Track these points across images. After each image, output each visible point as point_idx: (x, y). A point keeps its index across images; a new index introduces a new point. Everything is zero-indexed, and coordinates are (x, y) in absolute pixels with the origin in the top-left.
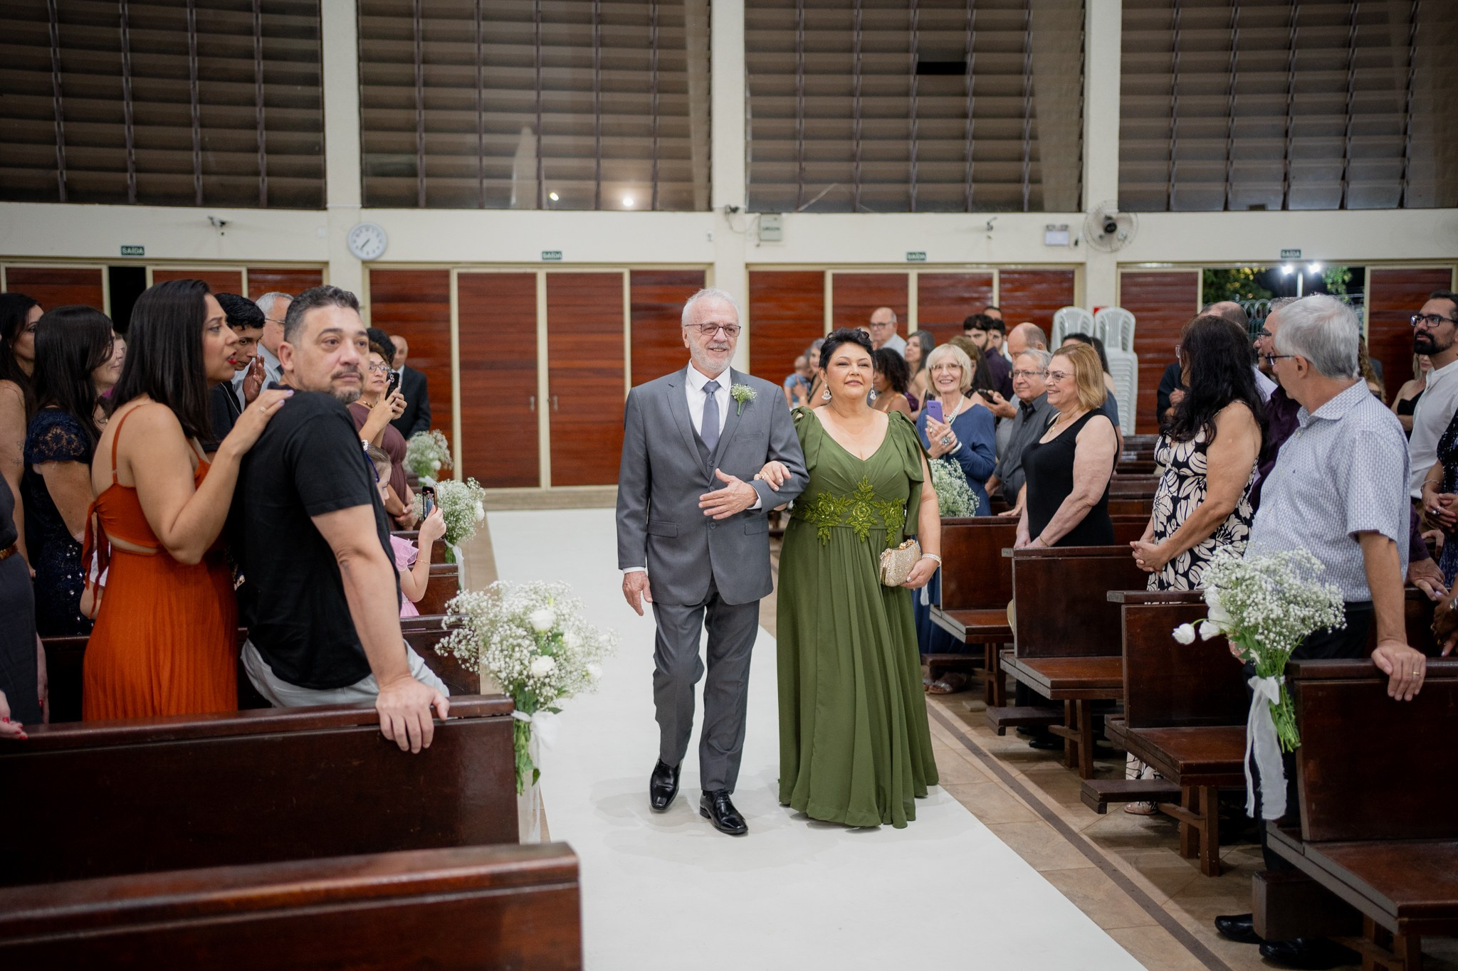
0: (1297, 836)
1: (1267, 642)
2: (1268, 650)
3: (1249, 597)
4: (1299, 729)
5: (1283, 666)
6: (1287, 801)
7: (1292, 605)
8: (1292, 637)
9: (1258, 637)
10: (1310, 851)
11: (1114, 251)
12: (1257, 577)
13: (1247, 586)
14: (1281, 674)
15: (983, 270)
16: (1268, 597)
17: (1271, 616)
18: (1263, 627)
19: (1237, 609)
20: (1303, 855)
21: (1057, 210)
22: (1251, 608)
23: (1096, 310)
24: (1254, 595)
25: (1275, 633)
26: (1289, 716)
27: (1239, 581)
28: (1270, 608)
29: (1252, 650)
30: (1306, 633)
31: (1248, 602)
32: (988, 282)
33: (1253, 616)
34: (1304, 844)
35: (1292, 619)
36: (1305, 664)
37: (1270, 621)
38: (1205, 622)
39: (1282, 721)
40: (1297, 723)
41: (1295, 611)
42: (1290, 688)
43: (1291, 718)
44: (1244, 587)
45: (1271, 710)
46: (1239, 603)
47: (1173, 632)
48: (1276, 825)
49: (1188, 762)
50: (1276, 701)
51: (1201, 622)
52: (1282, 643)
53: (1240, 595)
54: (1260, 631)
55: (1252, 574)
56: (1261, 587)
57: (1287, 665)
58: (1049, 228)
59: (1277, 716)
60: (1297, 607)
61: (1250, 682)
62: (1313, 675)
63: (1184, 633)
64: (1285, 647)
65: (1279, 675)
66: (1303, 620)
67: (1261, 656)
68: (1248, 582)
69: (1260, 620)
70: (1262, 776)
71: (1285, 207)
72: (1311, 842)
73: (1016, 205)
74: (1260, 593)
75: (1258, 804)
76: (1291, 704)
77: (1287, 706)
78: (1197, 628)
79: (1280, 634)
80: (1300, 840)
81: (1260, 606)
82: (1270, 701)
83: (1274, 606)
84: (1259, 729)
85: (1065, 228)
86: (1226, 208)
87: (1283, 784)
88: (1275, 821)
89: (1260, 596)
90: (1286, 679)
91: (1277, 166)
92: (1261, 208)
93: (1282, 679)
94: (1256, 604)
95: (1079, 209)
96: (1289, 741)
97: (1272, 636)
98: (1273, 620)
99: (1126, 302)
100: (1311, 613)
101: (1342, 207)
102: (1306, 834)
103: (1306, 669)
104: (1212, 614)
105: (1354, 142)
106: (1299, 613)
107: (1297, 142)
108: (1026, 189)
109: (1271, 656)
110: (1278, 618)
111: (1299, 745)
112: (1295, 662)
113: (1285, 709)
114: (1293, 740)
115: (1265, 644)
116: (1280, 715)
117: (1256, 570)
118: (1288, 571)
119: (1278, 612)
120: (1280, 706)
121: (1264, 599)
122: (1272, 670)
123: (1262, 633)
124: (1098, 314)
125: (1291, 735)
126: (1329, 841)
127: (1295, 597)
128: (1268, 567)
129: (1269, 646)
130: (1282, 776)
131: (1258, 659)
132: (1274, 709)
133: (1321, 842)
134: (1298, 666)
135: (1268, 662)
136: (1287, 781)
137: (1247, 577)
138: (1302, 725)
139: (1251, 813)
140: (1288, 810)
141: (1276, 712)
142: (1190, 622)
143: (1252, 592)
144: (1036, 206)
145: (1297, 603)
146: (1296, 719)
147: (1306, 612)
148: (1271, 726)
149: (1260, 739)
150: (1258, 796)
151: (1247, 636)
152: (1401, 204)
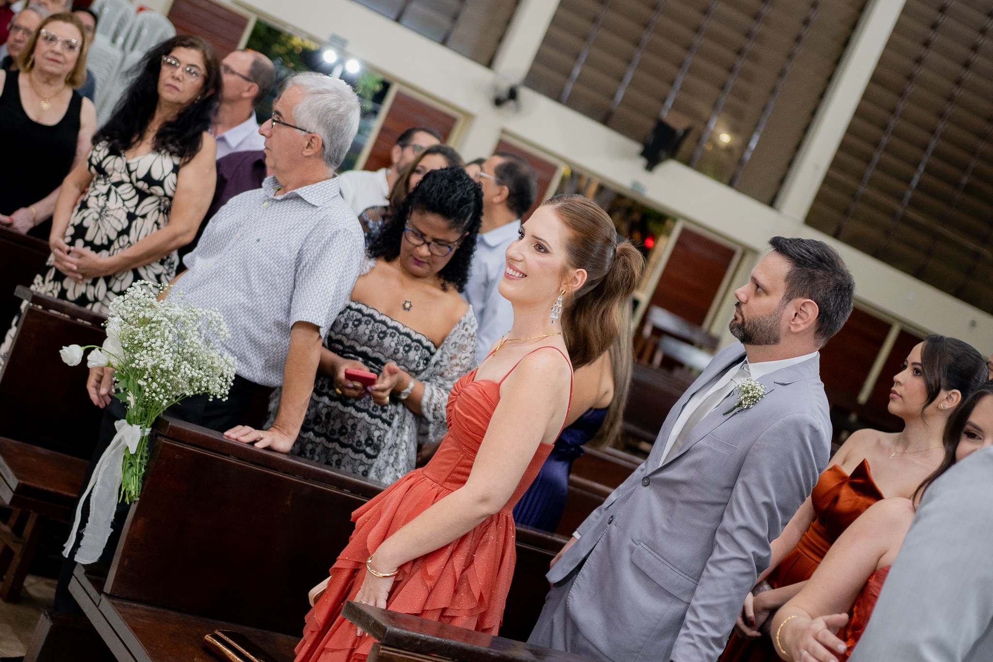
0: (99, 586)
1: (147, 390)
2: (145, 398)
3: (148, 340)
4: (143, 486)
5: (154, 418)
6: (104, 550)
7: (185, 362)
8: (174, 393)
9: (141, 382)
10: (106, 605)
12: (164, 323)
13: (151, 328)
14: (149, 425)
16: (166, 347)
17: (161, 366)
18: (149, 373)
19: (133, 347)
20: (97, 606)
22: (145, 352)
23: (141, 9)
24: (153, 340)
25: (159, 384)
26: (139, 469)
27: (146, 321)
28: (163, 358)
29: (130, 393)
30: (188, 394)
31: (145, 344)
33: (144, 360)
34: (102, 596)
35: (179, 376)
36: (175, 423)
37: (159, 371)
38: (97, 349)
39: (130, 471)
40: (144, 478)
41: (186, 369)
42: (151, 443)
43: (140, 470)
44: (147, 329)
45: (125, 457)
46: (136, 342)
47: (61, 349)
48: (84, 570)
49: (27, 483)
50: (133, 451)
51: (94, 349)
52: (161, 396)
53: (141, 335)
54: (145, 377)
55: (160, 319)
56: (162, 335)
57: (158, 419)
59: (128, 465)
60: (189, 366)
61: (117, 424)
62: (178, 435)
63: (72, 354)
64: (163, 401)
65: (146, 426)
66: (191, 380)
67: (136, 401)
68: (153, 325)
69: (149, 366)
70: (90, 519)
72: (109, 596)
74: (159, 340)
75: (77, 545)
76: (146, 457)
77: (141, 458)
78: (87, 352)
79: (164, 386)
80: (100, 591)
81: (154, 353)
82: (127, 448)
83: (168, 358)
84: (105, 473)
87: (107, 532)
88: (84, 566)
89: (159, 343)
90: (151, 432)
93: (148, 431)
94: (152, 350)
96: (130, 492)
97: (154, 385)
98: (162, 370)
100: (200, 376)
101: (398, 20)
102: (108, 587)
103: (173, 429)
104: (107, 344)
106: (188, 372)
109: (146, 405)
110: (168, 371)
111: (138, 499)
112: (167, 418)
113: (138, 460)
114: (133, 493)
115: (145, 391)
116: (132, 465)
117: (165, 316)
118: (195, 329)
119: (169, 364)
120: (135, 456)
121: (162, 347)
122: (141, 419)
123: (146, 380)
124: (143, 15)
125: (133, 487)
126: (127, 599)
127: (192, 355)
128: (178, 317)
129: (147, 394)
130: (110, 525)
131: (132, 404)
132: (128, 457)
133: (119, 598)
134: (168, 423)
135: (141, 409)
136: (112, 530)
137: (154, 319)
138: (148, 482)
139: (66, 553)
140: (101, 558)
141: (129, 461)
142: (81, 345)
143: (153, 336)
145: (191, 362)
146: (144, 473)
147: (195, 374)
148: (119, 474)
149: (103, 483)
150: (80, 536)
151: (132, 377)
152: (444, 42)
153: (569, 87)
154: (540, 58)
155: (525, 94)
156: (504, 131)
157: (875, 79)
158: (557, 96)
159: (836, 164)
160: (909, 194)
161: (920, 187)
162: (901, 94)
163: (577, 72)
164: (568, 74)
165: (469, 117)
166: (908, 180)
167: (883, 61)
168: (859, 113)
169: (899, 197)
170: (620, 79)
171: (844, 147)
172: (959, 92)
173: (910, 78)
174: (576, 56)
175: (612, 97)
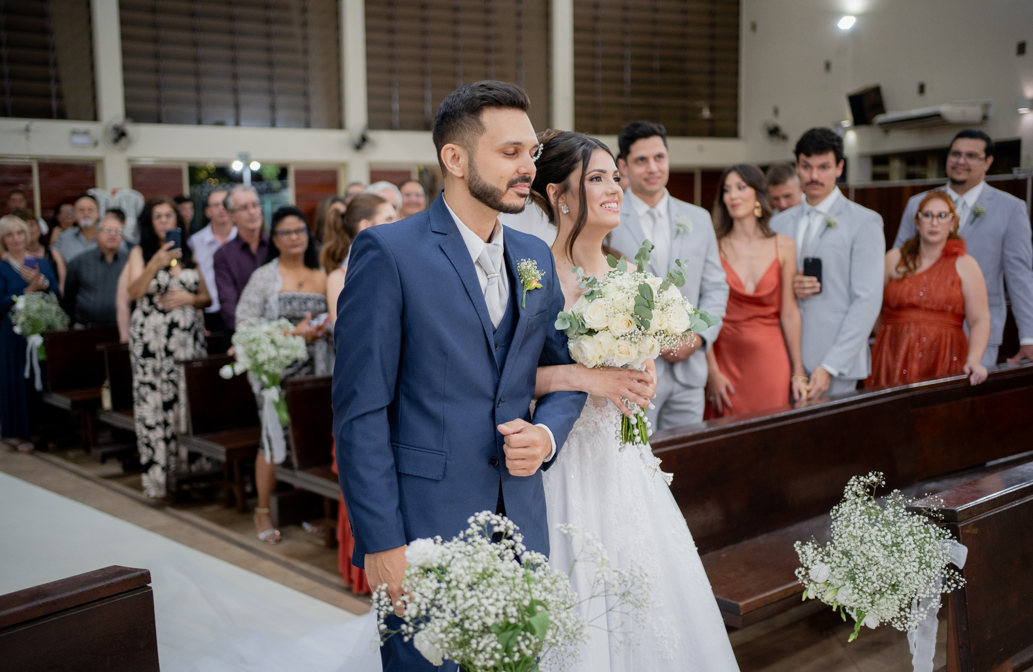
11: (124, 149)
14: (279, 386)
15: (26, 162)
21: (78, 118)
23: (114, 192)
25: (274, 364)
29: (263, 377)
32: (28, 170)
43: (285, 408)
47: (220, 372)
50: (277, 400)
51: (235, 365)
54: (267, 364)
55: (259, 334)
58: (74, 133)
59: (279, 408)
63: (226, 372)
67: (268, 378)
70: (272, 441)
71: (237, 123)
73: (46, 113)
78: (233, 368)
80: (293, 470)
82: (274, 401)
85: (86, 133)
86: (199, 122)
87: (284, 444)
91: (229, 97)
92: (220, 124)
95: (95, 118)
98: (272, 357)
99: (136, 185)
100: (291, 353)
101: (273, 125)
102: (296, 465)
104: (240, 359)
105: (277, 85)
107: (243, 83)
108: (54, 103)
110: (275, 357)
113: (282, 404)
115: (269, 371)
119: (274, 353)
120: (279, 403)
121: (267, 346)
122: (274, 384)
124: (118, 196)
129: (271, 373)
131: (266, 380)
132: (277, 405)
142: (229, 365)
144: (61, 115)
146: (288, 408)
148: (276, 414)
151: (260, 369)
152: (308, 125)
153: (396, 119)
154: (372, 109)
155: (373, 135)
156: (370, 164)
157: (577, 29)
158: (391, 127)
159: (577, 91)
160: (628, 88)
161: (634, 81)
162: (594, 31)
163: (396, 106)
164: (390, 111)
165: (344, 165)
166: (622, 81)
167: (576, 17)
168: (577, 54)
169: (621, 93)
170: (423, 99)
171: (577, 79)
172: (630, 15)
173: (596, 19)
174: (390, 98)
175: (423, 112)
